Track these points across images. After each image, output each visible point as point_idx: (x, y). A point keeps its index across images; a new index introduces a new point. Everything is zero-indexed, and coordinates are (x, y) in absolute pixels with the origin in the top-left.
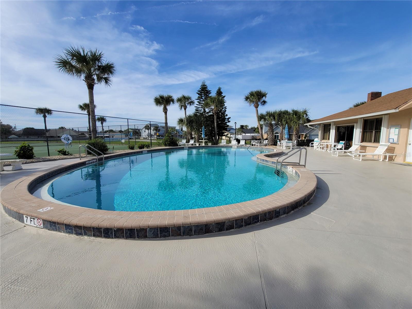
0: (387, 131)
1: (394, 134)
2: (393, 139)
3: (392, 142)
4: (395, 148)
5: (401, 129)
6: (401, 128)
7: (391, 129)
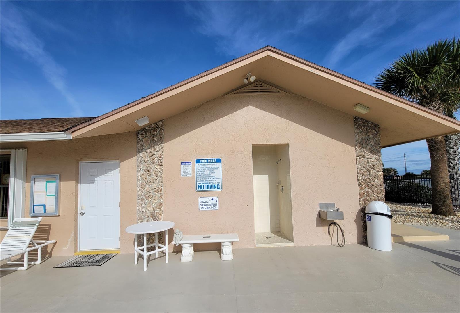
0: (25, 188)
1: (45, 194)
2: (45, 206)
3: (43, 212)
4: (49, 226)
5: (61, 182)
6: (60, 180)
7: (36, 183)
